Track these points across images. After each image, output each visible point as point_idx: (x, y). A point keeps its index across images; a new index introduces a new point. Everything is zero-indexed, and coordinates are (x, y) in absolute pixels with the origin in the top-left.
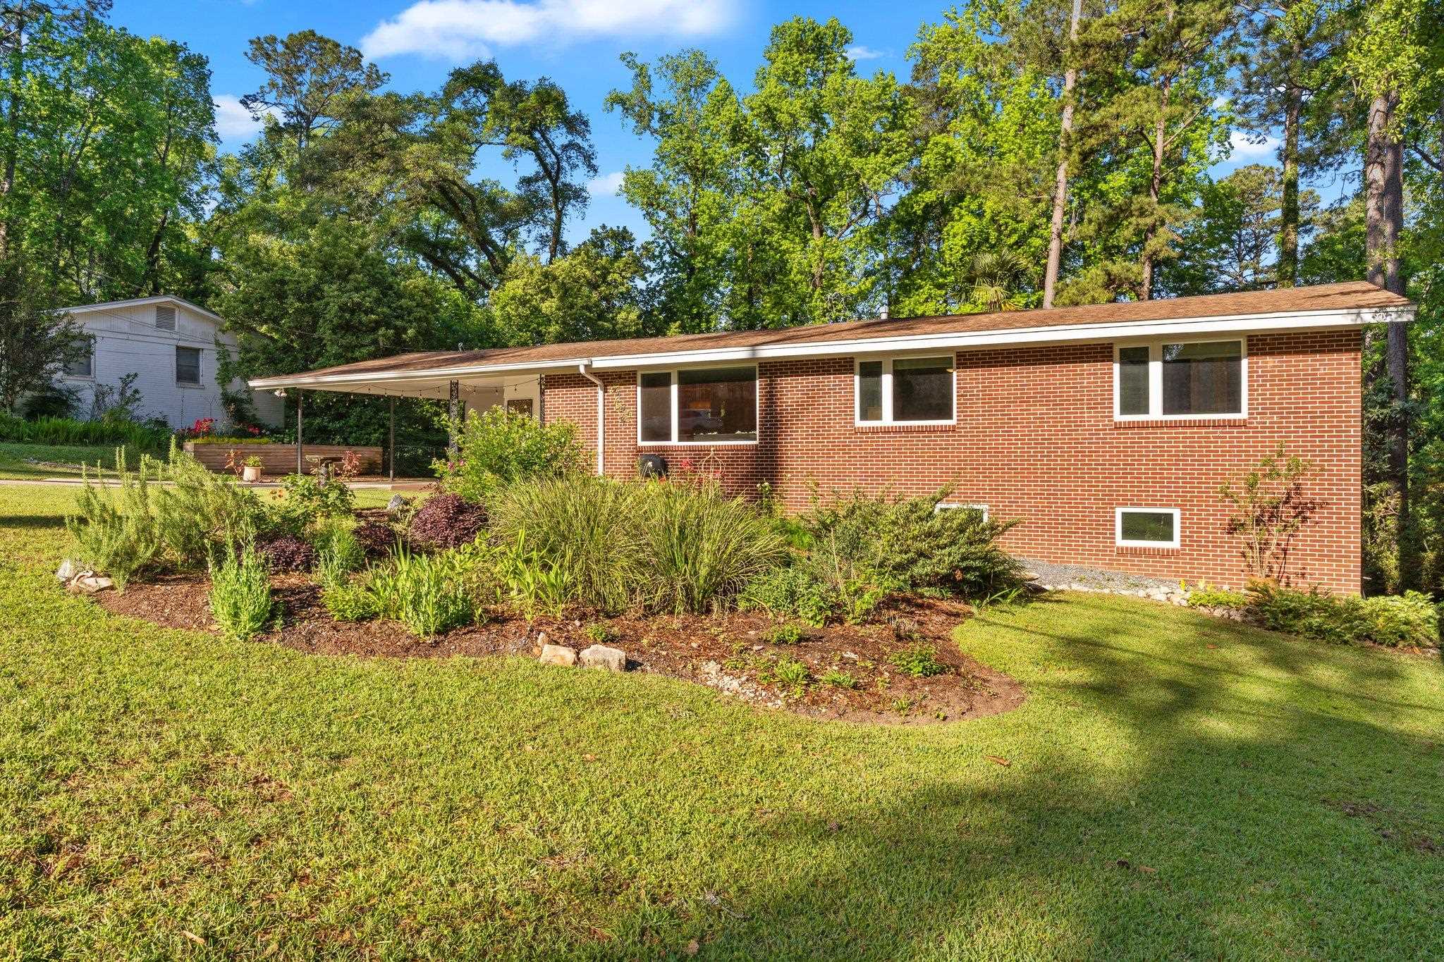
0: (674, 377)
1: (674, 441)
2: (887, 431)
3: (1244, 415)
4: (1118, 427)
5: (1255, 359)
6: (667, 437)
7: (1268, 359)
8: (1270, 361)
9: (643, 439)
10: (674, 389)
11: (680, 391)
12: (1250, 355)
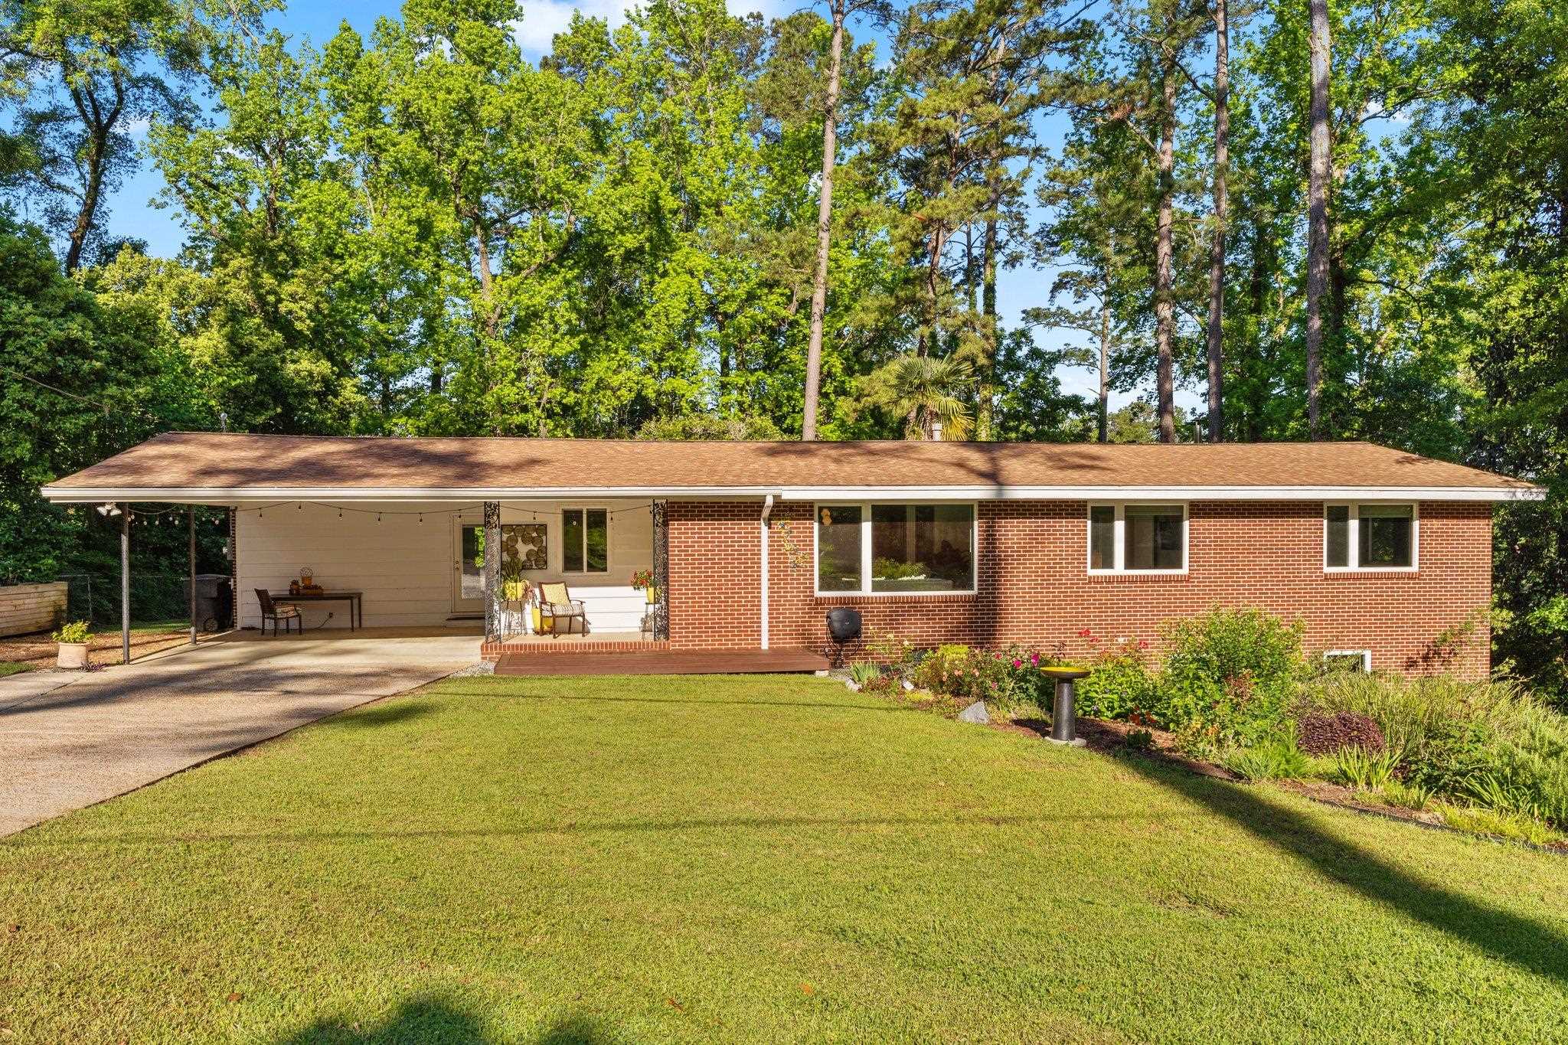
0: (866, 513)
1: (867, 590)
2: (1122, 580)
3: (1414, 568)
4: (1327, 578)
5: (1426, 521)
6: (856, 585)
7: (1434, 522)
8: (1436, 524)
9: (821, 588)
10: (867, 528)
11: (875, 529)
12: (1422, 517)
